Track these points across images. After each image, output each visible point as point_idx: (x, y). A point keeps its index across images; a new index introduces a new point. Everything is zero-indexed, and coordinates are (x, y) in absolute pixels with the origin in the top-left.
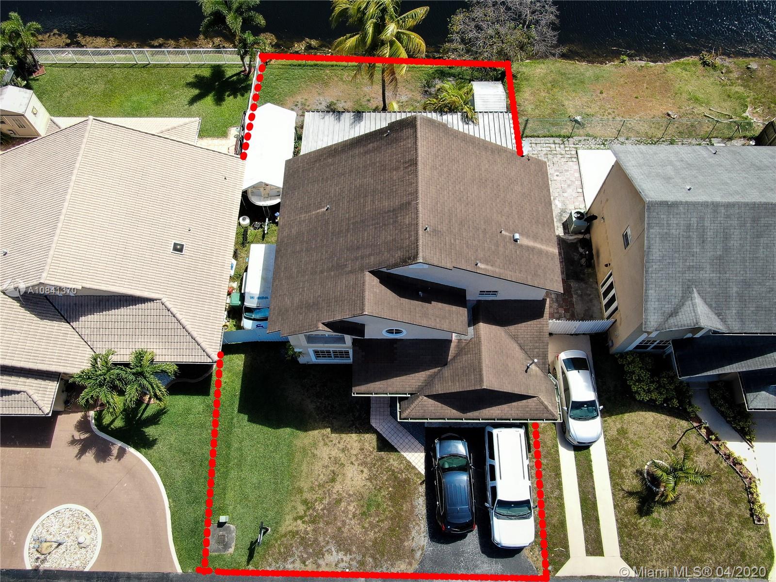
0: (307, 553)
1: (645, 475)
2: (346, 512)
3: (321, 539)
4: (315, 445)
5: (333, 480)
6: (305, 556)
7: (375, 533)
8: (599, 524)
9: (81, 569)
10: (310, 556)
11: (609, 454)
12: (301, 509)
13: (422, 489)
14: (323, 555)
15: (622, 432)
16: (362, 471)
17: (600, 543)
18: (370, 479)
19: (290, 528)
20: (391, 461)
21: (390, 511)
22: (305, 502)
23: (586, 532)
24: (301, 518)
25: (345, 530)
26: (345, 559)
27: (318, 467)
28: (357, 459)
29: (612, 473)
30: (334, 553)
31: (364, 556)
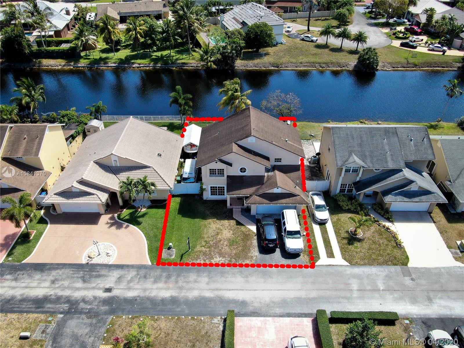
0: (206, 258)
1: (350, 232)
2: (223, 244)
3: (212, 253)
4: (210, 224)
5: (218, 235)
6: (205, 259)
7: (236, 251)
8: (332, 248)
9: (107, 263)
10: (207, 259)
11: (333, 226)
12: (204, 244)
13: (256, 237)
14: (213, 258)
15: (339, 220)
16: (230, 232)
17: (333, 254)
18: (233, 234)
19: (199, 249)
20: (242, 228)
21: (242, 244)
22: (206, 241)
23: (326, 250)
24: (204, 246)
25: (223, 250)
26: (223, 260)
27: (210, 231)
28: (227, 228)
29: (335, 232)
30: (218, 258)
31: (231, 258)
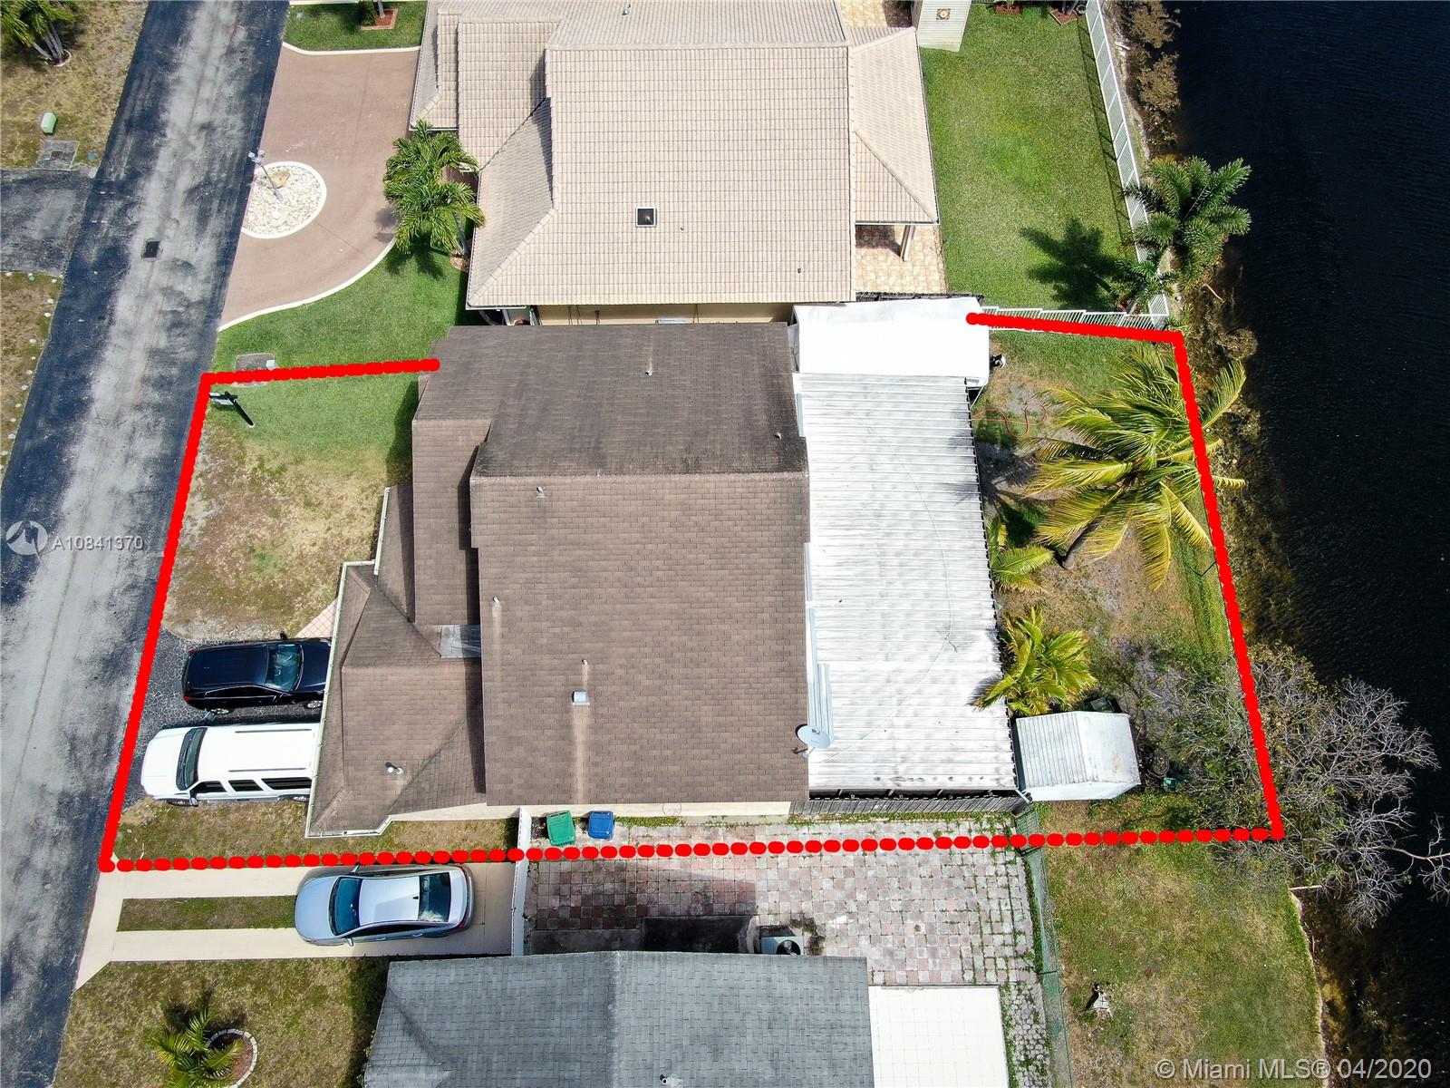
0: (213, 478)
1: (232, 1031)
2: (260, 524)
3: (228, 494)
4: (365, 474)
5: (308, 504)
6: (209, 476)
7: (222, 567)
8: (169, 929)
9: (244, 223)
10: (208, 482)
11: (283, 963)
12: (273, 465)
13: (274, 635)
14: (205, 499)
15: (319, 997)
16: (314, 544)
17: (139, 928)
18: (301, 556)
19: (249, 453)
20: (325, 586)
22: (282, 469)
23: (161, 902)
24: (261, 466)
25: (235, 526)
26: (196, 528)
27: (331, 482)
28: (333, 536)
29: (249, 965)
30: (206, 514)
31: (193, 554)
